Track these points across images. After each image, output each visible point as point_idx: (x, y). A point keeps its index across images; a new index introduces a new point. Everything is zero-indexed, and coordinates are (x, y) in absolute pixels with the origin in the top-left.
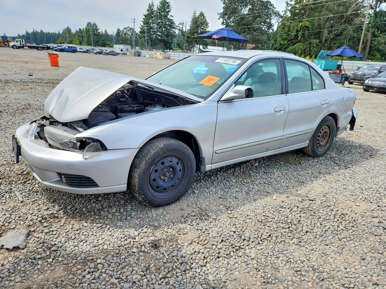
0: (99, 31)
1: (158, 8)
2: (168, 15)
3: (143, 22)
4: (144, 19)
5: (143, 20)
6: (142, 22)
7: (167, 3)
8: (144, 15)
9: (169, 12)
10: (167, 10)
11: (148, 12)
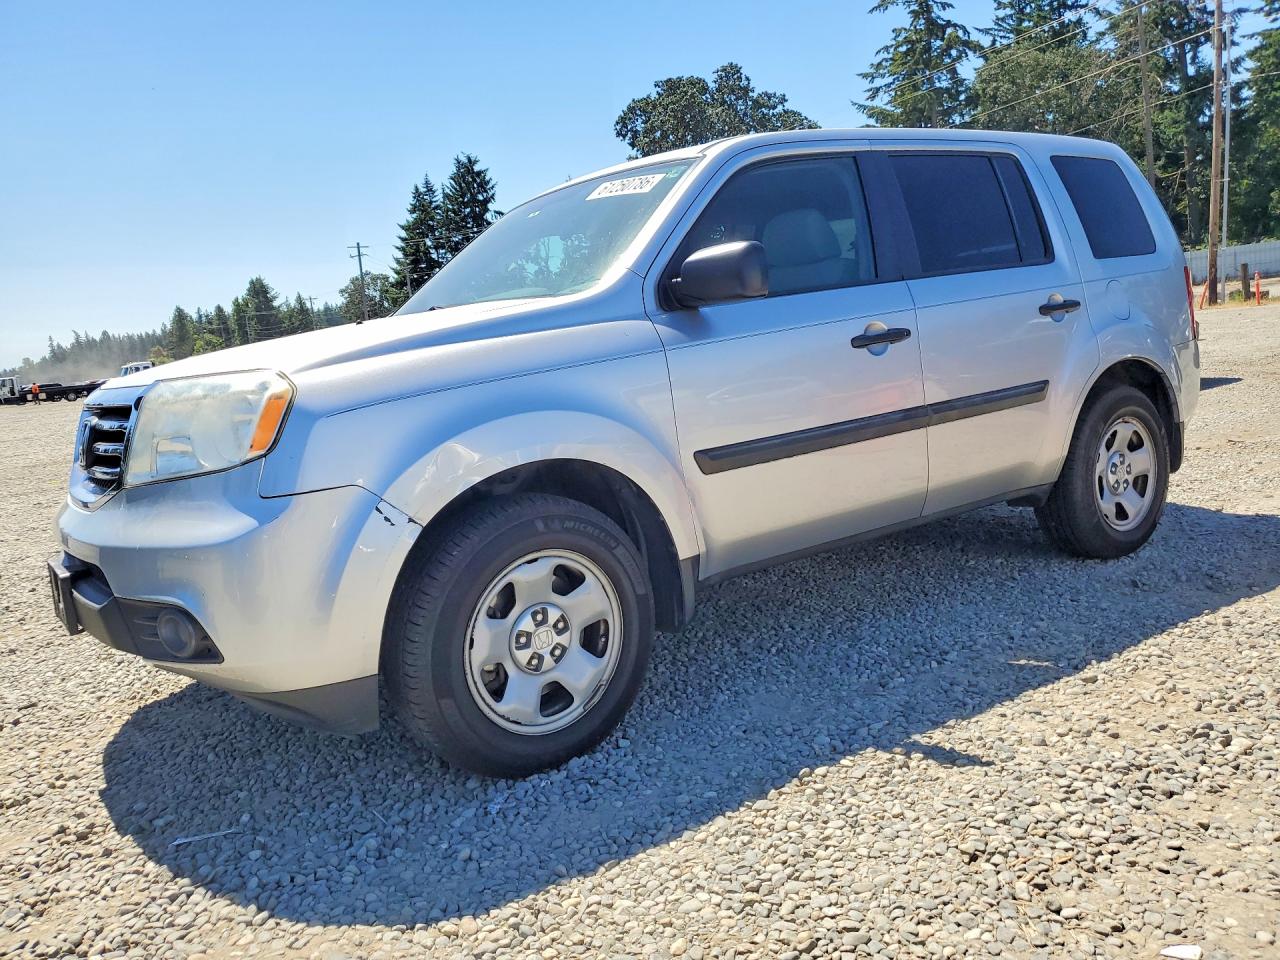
0: (276, 303)
1: (446, 196)
2: (487, 210)
3: (402, 249)
4: (403, 240)
5: (400, 244)
6: (397, 250)
7: (479, 174)
8: (403, 227)
9: (487, 201)
10: (480, 197)
11: (415, 215)
